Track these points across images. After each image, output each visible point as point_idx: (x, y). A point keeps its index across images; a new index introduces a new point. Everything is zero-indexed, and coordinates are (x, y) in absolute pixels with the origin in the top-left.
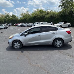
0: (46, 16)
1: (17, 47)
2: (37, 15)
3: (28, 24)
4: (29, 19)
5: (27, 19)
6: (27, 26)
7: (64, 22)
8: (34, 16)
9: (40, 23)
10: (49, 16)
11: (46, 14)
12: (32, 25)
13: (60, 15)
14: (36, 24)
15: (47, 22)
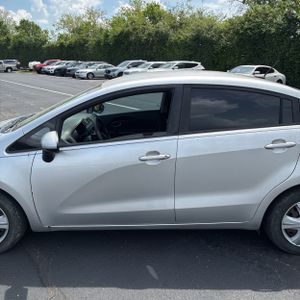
0: (173, 36)
2: (135, 29)
3: (90, 65)
4: (98, 43)
6: (85, 75)
8: (122, 33)
9: (146, 62)
10: (186, 34)
11: (173, 27)
12: (109, 72)
13: (237, 33)
14: (129, 68)
15: (178, 62)
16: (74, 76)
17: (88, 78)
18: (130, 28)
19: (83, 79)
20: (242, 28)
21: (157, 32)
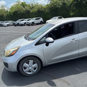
0: (31, 11)
1: (30, 71)
2: (19, 10)
3: (7, 22)
4: (8, 15)
5: (3, 15)
6: (6, 25)
7: (58, 17)
8: (15, 11)
10: (35, 10)
11: (31, 8)
12: (14, 23)
13: (50, 8)
14: (20, 21)
15: (35, 18)
16: (2, 26)
17: (7, 26)
18: (17, 10)
19: (5, 26)
20: (51, 7)
21: (26, 10)
